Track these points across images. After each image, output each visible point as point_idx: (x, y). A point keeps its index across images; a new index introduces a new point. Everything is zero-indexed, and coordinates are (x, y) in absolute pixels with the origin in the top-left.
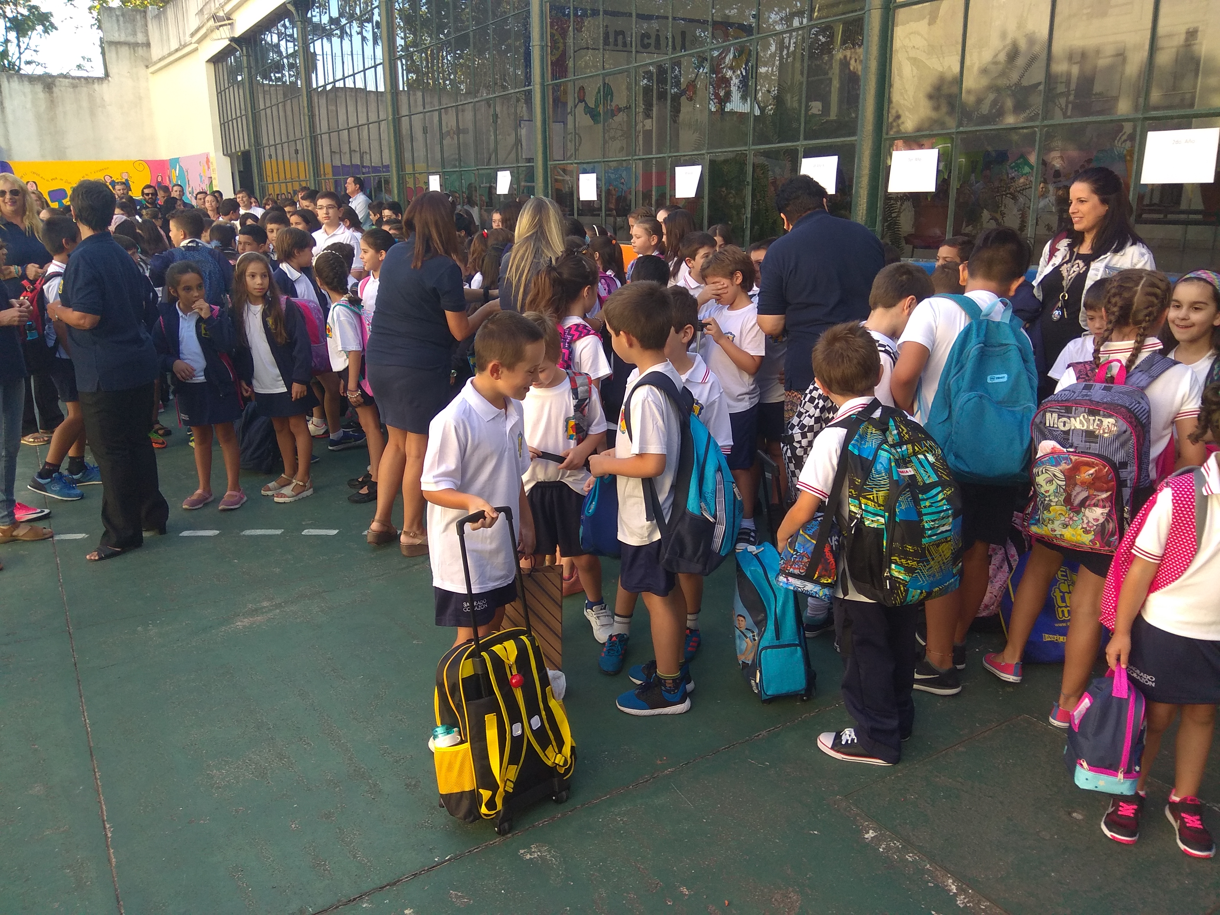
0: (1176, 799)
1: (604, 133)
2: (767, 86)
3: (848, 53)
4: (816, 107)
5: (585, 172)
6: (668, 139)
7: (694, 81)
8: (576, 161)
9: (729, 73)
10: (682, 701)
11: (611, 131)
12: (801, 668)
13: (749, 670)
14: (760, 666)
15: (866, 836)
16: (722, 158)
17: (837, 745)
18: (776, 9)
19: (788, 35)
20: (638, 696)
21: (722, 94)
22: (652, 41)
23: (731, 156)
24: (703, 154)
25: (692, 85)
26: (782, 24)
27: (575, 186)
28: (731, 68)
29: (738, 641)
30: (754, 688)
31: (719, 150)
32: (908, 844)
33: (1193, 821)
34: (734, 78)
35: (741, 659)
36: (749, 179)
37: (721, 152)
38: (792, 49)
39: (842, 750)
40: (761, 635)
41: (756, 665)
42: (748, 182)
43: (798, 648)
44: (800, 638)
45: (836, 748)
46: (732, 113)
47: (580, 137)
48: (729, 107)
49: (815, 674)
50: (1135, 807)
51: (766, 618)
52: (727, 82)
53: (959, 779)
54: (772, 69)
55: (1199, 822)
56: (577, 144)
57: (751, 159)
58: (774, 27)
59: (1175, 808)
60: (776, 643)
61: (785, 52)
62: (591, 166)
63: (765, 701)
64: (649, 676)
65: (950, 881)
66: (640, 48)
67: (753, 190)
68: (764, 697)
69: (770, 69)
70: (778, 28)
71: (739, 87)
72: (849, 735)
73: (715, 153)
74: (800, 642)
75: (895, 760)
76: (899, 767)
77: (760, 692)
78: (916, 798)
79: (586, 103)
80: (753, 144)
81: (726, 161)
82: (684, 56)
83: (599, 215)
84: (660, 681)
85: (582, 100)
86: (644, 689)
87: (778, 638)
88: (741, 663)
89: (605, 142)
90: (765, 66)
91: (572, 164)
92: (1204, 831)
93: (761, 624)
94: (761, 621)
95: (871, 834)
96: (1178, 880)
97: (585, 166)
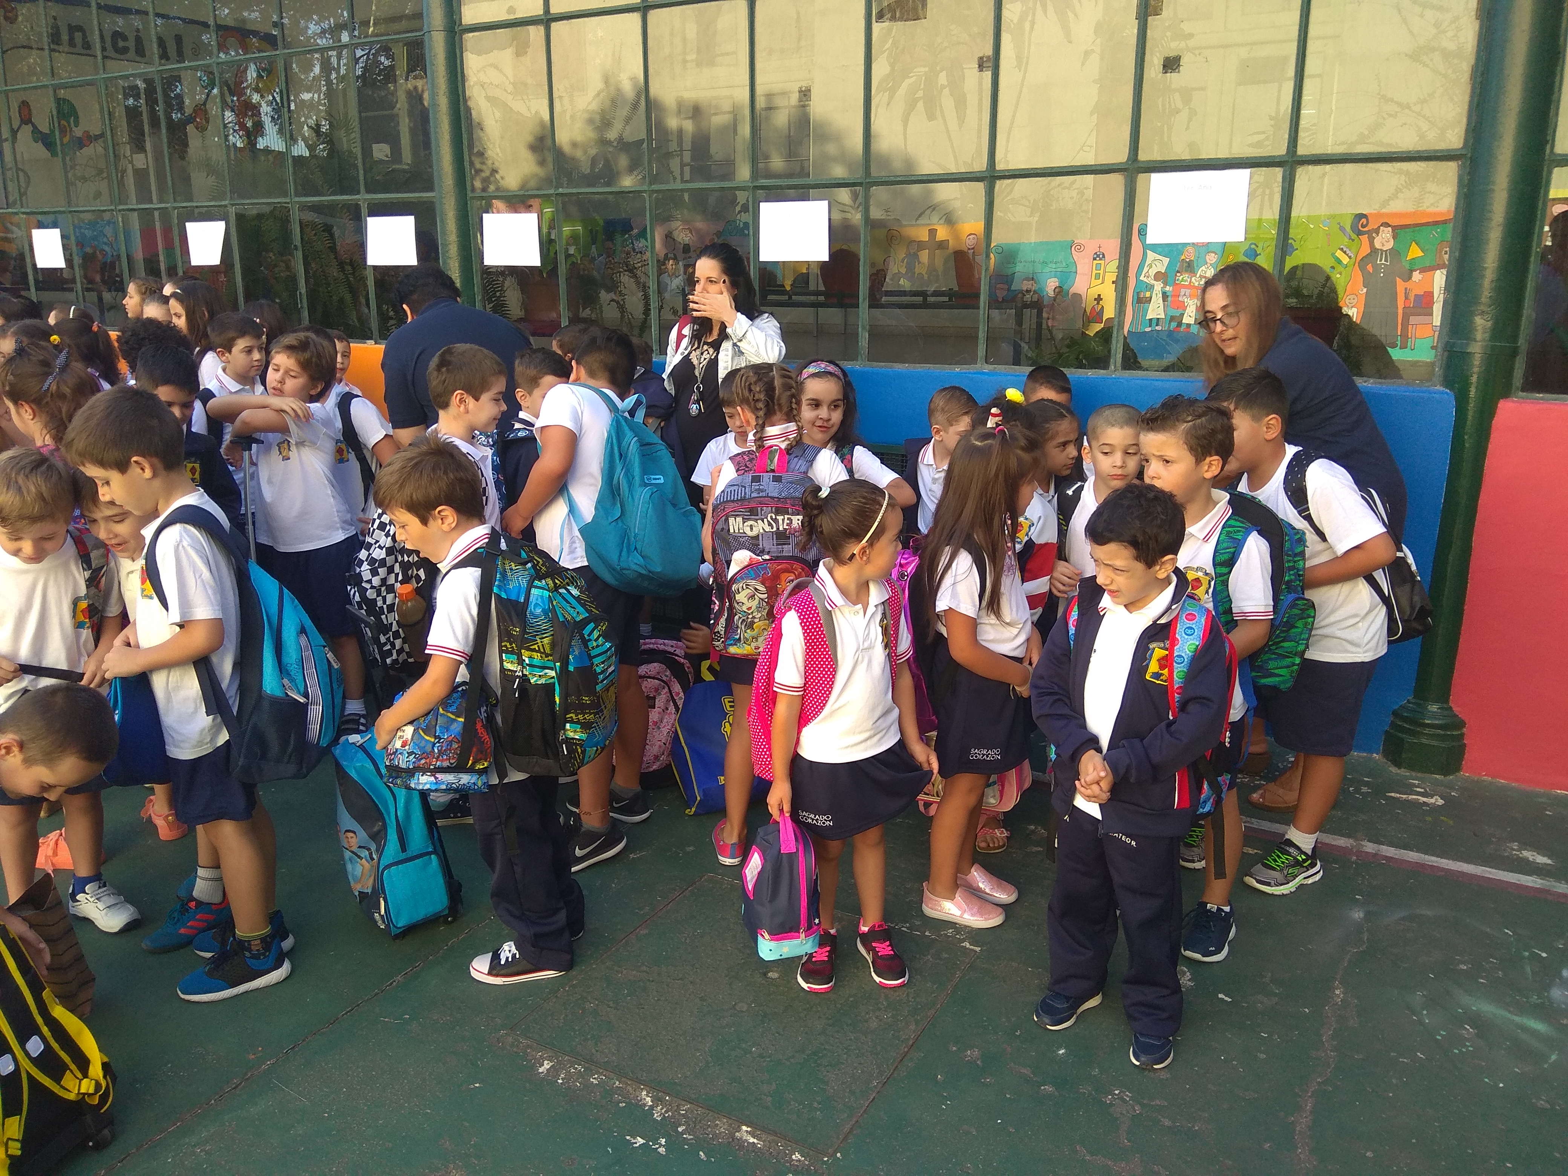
0: (865, 929)
1: (66, 172)
2: (314, 118)
3: (420, 84)
4: (381, 151)
5: (41, 226)
6: (170, 183)
7: (205, 104)
8: (23, 210)
9: (256, 98)
10: (278, 965)
11: (77, 167)
12: (439, 881)
13: (369, 900)
14: (384, 892)
15: (541, 1070)
16: (255, 212)
17: (495, 968)
18: (315, 17)
19: (335, 53)
20: (210, 974)
21: (249, 124)
22: (131, 44)
23: (267, 209)
24: (225, 206)
25: (201, 109)
26: (326, 38)
27: (27, 247)
28: (257, 90)
29: (349, 867)
30: (380, 923)
31: (248, 201)
32: (592, 1064)
33: (884, 949)
34: (264, 105)
35: (357, 888)
36: (297, 240)
37: (252, 204)
38: (343, 71)
39: (502, 972)
40: (380, 851)
41: (379, 890)
42: (295, 246)
43: (433, 856)
44: (433, 844)
45: (494, 972)
46: (267, 151)
47: (25, 173)
48: (261, 144)
49: (460, 885)
50: (828, 949)
51: (385, 827)
52: (255, 109)
53: (644, 968)
54: (319, 97)
55: (890, 948)
56: (23, 184)
57: (296, 216)
58: (315, 40)
59: (866, 939)
60: (403, 856)
61: (334, 76)
62: (52, 217)
63: (397, 937)
64: (224, 943)
65: (644, 1093)
66: (110, 52)
67: (305, 258)
68: (394, 931)
69: (316, 96)
70: (322, 42)
71: (272, 117)
72: (508, 950)
73: (243, 204)
74: (435, 848)
75: (567, 966)
76: (573, 973)
77: (388, 926)
78: (597, 1005)
79: (33, 125)
80: (296, 196)
81: (260, 216)
82: (186, 68)
83: (71, 290)
84: (242, 945)
85: (26, 120)
86: (218, 963)
87: (404, 849)
88: (357, 894)
89: (68, 184)
90: (309, 91)
91: (16, 213)
92: (896, 956)
93: (379, 837)
94: (379, 831)
95: (547, 1065)
96: (877, 1017)
97: (40, 217)
